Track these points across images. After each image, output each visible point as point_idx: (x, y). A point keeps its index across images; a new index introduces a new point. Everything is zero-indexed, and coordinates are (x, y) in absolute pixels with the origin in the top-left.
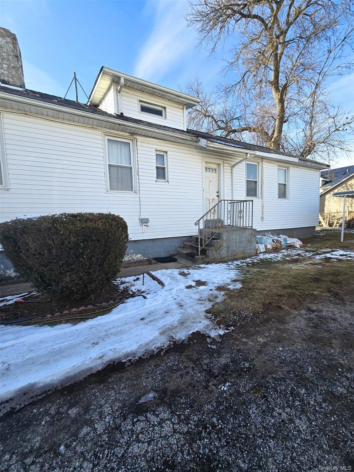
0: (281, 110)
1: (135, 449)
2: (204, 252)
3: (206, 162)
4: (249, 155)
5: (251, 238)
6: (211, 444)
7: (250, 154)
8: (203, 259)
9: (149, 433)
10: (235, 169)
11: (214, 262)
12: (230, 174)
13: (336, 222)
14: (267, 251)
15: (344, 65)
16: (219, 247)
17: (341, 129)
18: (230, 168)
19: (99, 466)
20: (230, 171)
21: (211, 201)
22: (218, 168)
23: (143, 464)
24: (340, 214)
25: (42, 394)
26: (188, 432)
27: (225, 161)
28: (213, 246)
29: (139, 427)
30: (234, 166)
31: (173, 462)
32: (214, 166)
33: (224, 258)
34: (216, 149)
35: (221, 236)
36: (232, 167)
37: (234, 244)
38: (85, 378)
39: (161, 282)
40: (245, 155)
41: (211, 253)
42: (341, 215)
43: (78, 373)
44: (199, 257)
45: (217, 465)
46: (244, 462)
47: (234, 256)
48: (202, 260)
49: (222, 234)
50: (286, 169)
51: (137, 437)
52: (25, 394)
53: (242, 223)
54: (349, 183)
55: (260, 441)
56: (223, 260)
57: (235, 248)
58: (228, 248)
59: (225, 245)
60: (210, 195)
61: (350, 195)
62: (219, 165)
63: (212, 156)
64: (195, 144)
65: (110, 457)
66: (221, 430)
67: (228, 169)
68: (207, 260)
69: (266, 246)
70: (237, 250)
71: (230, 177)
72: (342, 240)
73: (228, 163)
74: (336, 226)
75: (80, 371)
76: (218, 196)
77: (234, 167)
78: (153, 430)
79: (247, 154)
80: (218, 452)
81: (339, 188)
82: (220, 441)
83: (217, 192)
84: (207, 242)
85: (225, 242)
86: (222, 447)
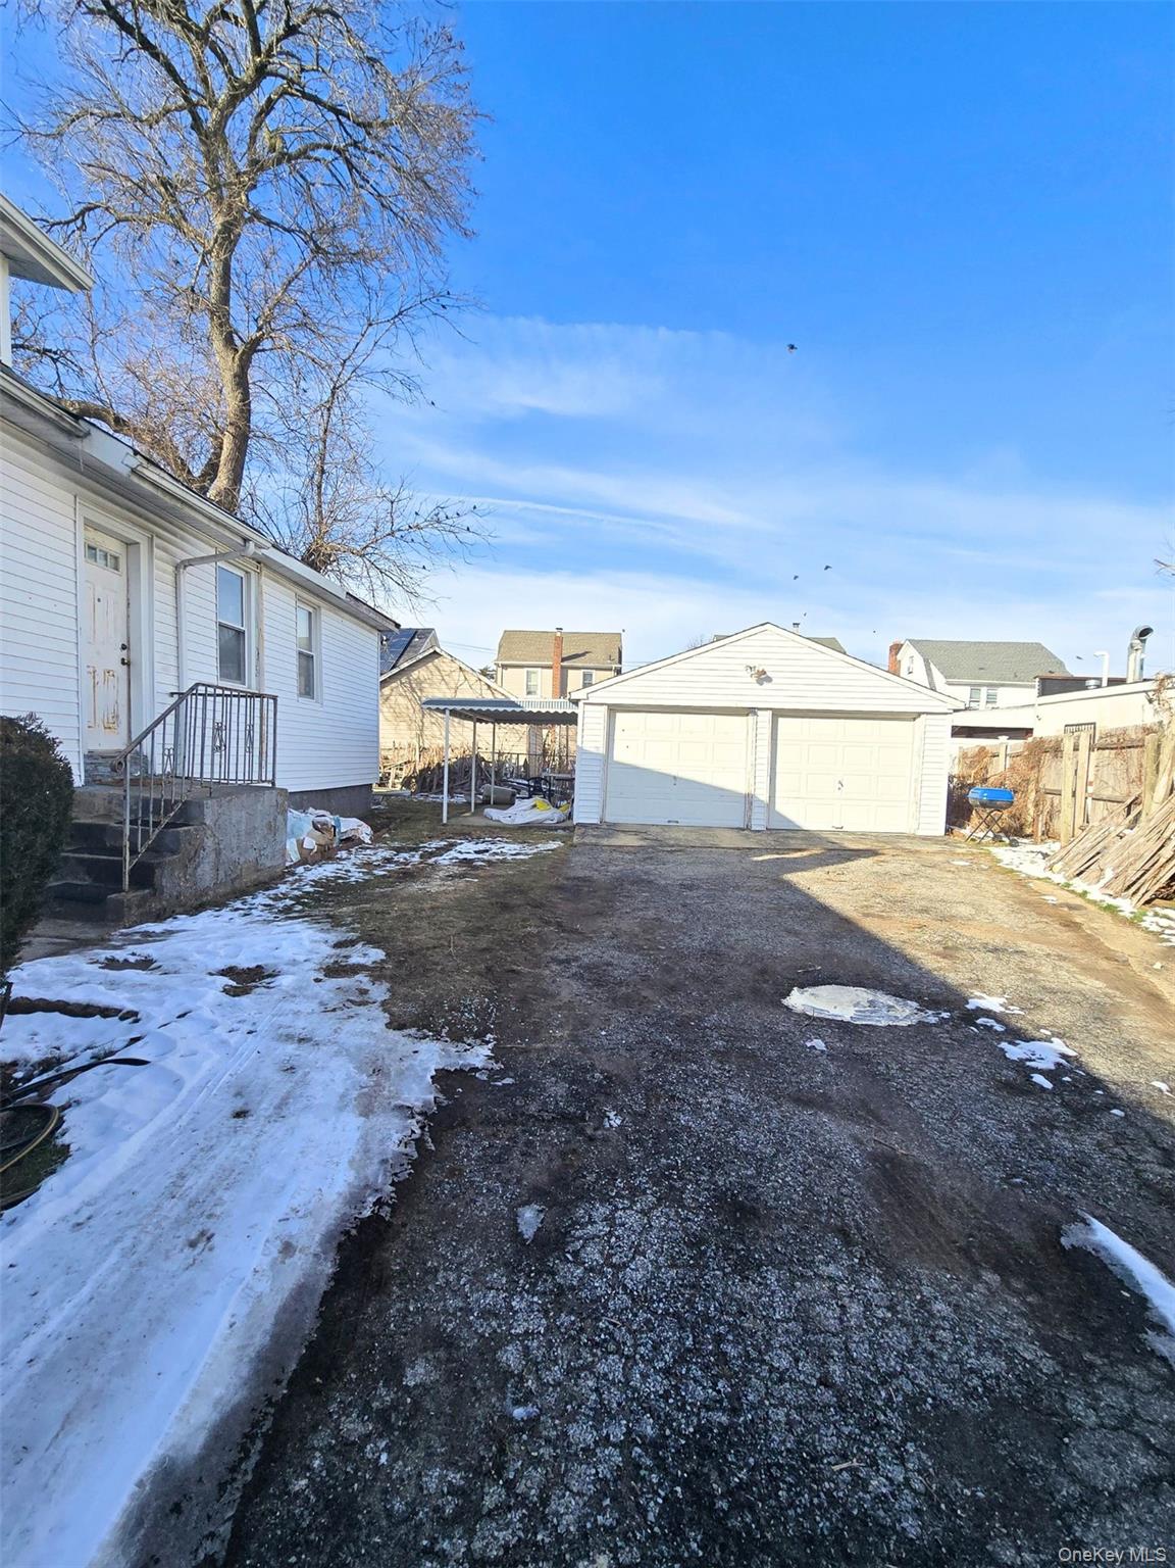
0: (242, 411)
1: (635, 1275)
2: (144, 876)
3: (88, 523)
4: (251, 545)
5: (275, 820)
6: (699, 1185)
7: (256, 545)
8: (143, 901)
9: (619, 1246)
10: (188, 576)
11: (178, 910)
12: (171, 589)
13: (393, 772)
14: (307, 859)
15: (400, 377)
16: (192, 853)
17: (398, 534)
18: (171, 569)
19: (625, 1344)
20: (171, 578)
21: (100, 678)
22: (124, 554)
23: (673, 1272)
24: (402, 752)
25: (246, 1452)
26: (659, 1199)
27: (156, 539)
28: (173, 853)
29: (593, 1254)
30: (186, 564)
31: (695, 1237)
32: (114, 547)
33: (205, 891)
34: (159, 494)
35: (194, 811)
36: (177, 567)
37: (234, 841)
38: (321, 1315)
39: (88, 1006)
40: (240, 541)
41: (170, 881)
42: (406, 755)
43: (275, 1324)
44: (129, 895)
45: (733, 1194)
46: (747, 1169)
47: (233, 881)
48: (139, 906)
49: (201, 806)
50: (311, 610)
51: (613, 1266)
52: (177, 1509)
53: (233, 768)
54: (415, 674)
55: (731, 1140)
56: (204, 899)
57: (235, 855)
58: (218, 853)
59: (209, 843)
60: (98, 653)
61: (459, 708)
62: (130, 544)
63: (110, 504)
64: (61, 440)
65: (619, 1320)
66: (687, 1165)
67: (164, 571)
68: (155, 906)
69: (300, 844)
70: (242, 860)
71: (171, 600)
72: (445, 821)
73: (165, 550)
74: (394, 785)
75: (277, 1317)
76: (124, 662)
77: (185, 567)
78: (617, 1237)
79: (246, 540)
80: (715, 1183)
81: (393, 685)
82: (702, 1173)
83: (124, 647)
84: (153, 837)
85: (209, 832)
86: (712, 1175)
